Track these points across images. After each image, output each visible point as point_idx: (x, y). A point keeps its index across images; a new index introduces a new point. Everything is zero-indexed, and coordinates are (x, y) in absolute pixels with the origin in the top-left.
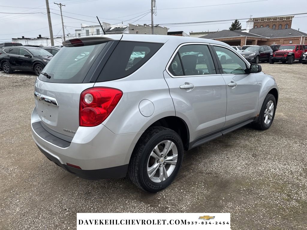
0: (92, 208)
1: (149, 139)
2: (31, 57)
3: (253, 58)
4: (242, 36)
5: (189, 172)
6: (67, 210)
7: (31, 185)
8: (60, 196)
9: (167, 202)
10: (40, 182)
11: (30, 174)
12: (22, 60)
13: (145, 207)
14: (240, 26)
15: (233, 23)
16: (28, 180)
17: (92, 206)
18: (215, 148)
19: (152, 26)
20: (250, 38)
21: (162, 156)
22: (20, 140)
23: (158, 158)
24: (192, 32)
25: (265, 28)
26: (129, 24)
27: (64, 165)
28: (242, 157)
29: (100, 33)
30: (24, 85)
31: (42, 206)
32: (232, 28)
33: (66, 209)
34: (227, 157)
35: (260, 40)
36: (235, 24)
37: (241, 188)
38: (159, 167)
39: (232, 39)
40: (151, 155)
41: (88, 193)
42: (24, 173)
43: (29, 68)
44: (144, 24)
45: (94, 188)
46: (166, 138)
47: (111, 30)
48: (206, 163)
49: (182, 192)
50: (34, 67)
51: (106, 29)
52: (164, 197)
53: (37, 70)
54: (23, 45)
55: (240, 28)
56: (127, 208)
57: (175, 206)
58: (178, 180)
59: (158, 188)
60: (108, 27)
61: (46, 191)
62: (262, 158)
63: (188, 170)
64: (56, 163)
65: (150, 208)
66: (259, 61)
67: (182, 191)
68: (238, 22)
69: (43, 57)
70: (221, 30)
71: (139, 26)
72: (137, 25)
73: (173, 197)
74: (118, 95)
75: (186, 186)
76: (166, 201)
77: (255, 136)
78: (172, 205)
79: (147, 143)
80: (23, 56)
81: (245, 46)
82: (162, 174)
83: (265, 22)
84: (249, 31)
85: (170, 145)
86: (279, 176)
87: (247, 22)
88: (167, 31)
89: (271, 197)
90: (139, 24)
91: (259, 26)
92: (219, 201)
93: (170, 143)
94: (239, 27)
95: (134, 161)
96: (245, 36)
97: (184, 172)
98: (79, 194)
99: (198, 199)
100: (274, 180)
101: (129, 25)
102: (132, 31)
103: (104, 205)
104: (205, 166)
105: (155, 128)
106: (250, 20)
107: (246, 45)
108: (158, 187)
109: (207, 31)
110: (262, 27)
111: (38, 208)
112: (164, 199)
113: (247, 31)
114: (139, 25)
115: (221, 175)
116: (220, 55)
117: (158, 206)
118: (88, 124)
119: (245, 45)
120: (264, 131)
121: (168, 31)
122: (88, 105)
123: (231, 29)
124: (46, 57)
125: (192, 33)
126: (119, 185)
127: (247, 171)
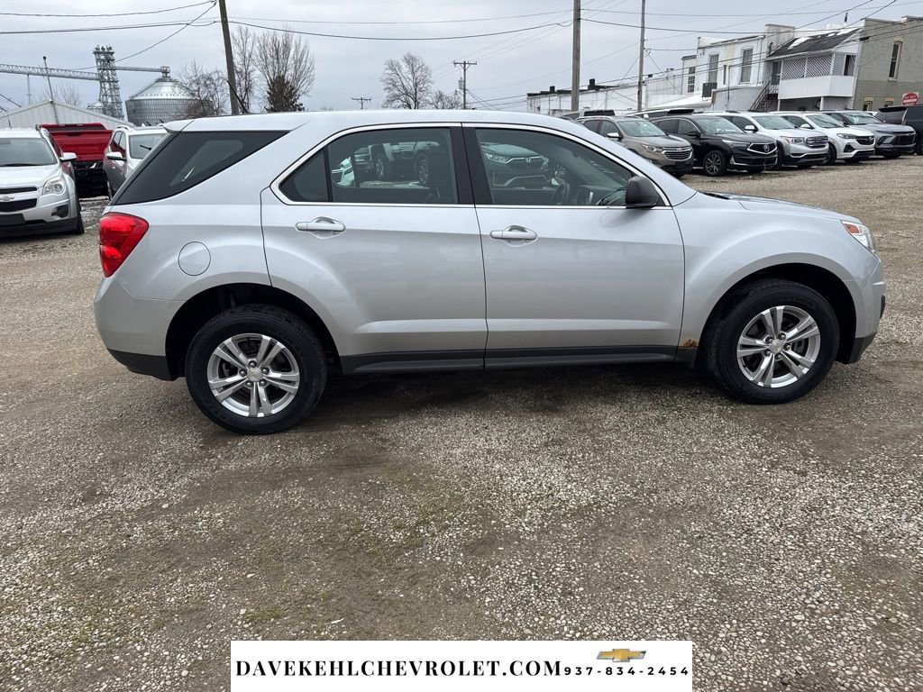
21: (253, 364)
26: (867, 20)
47: (792, 46)
51: (773, 46)
60: (785, 39)
82: (253, 401)
101: (862, 25)
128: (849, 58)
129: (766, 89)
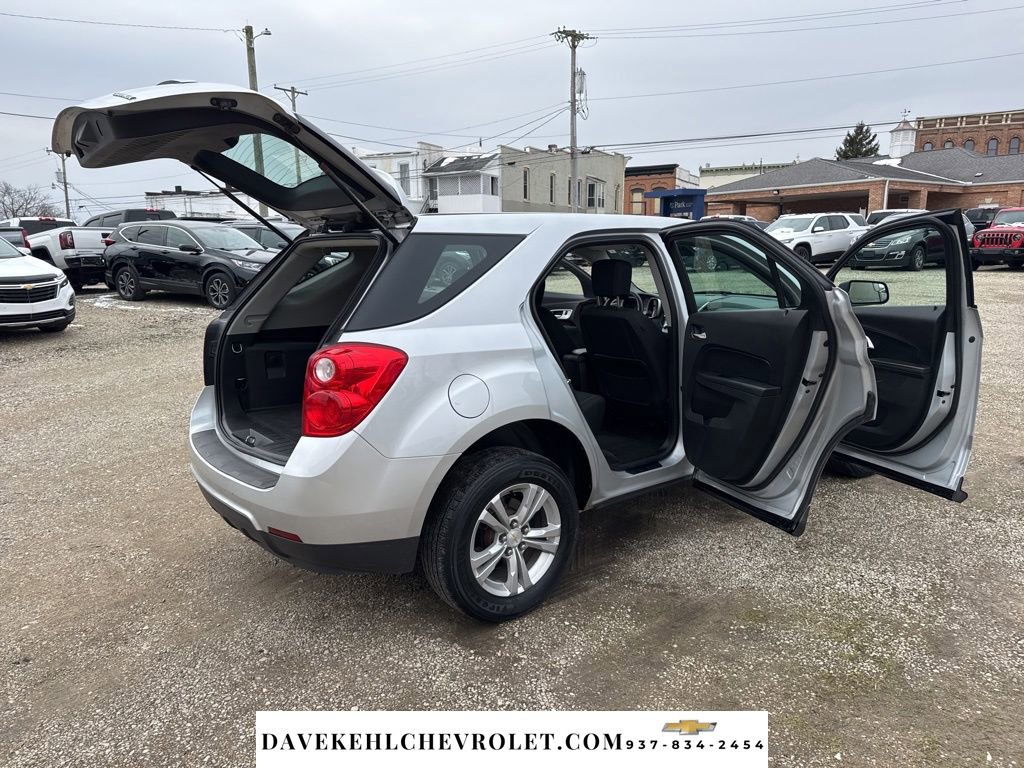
0: (327, 652)
1: (477, 477)
2: (198, 252)
3: (903, 253)
4: (871, 179)
5: (599, 579)
6: (266, 652)
7: (181, 594)
8: (250, 621)
9: (522, 648)
10: (203, 588)
11: (180, 568)
12: (172, 260)
13: (461, 655)
14: (874, 143)
15: (849, 135)
16: (173, 584)
17: (327, 646)
18: (693, 523)
19: (572, 154)
20: (903, 183)
21: (515, 524)
22: (157, 486)
23: (501, 530)
24: (708, 165)
25: (958, 151)
26: (502, 147)
27: (262, 532)
28: (766, 549)
29: (411, 175)
30: (174, 334)
31: (204, 641)
32: (845, 152)
33: (262, 651)
34: (720, 547)
35: (937, 190)
36: (856, 138)
37: (731, 624)
38: (506, 552)
39: (837, 189)
40: (481, 517)
41: (322, 619)
42: (164, 566)
43: (191, 285)
44: (550, 146)
45: (337, 607)
46: (523, 476)
47: (443, 165)
48: (655, 560)
49: (566, 626)
50: (205, 281)
51: (427, 163)
52: (517, 635)
53: (214, 291)
54: (178, 215)
55: (874, 151)
56: (415, 655)
57: (540, 656)
58: (563, 598)
59: (501, 609)
60: (436, 157)
61: (217, 610)
62: (823, 554)
63: (598, 574)
64: (244, 531)
65: (472, 657)
66: (925, 261)
67: (567, 623)
68: (867, 131)
69: (232, 252)
70: (804, 158)
71: (535, 151)
72: (528, 150)
73: (540, 637)
74: (396, 362)
75: (580, 614)
76: (517, 645)
77: (823, 495)
78: (533, 654)
79: (470, 485)
80: (177, 250)
81: (885, 210)
82: (513, 574)
83: (959, 128)
84: (899, 161)
85: (536, 497)
86: (853, 600)
87: (891, 132)
88: (624, 163)
89: (810, 650)
90: (533, 146)
91: (939, 144)
92: (661, 651)
93: (538, 492)
94: (871, 149)
95: (436, 531)
96: (882, 178)
97: (584, 580)
98: (297, 619)
99: (605, 643)
100: (836, 610)
101: (499, 151)
102: (510, 167)
103: (358, 646)
104: (648, 568)
105: (497, 451)
106: (904, 126)
107: (888, 208)
108: (502, 607)
109: (758, 164)
110: (948, 145)
111: (195, 646)
112: (514, 640)
113: (894, 163)
114: (531, 148)
115: (687, 590)
116: (790, 241)
117: (495, 654)
118: (322, 431)
119: (882, 208)
120: (859, 481)
121: (627, 166)
122: (325, 386)
123: (843, 155)
124: (243, 253)
125: (707, 171)
126: (402, 602)
127: (767, 584)
128: (493, 179)
129: (426, 203)
